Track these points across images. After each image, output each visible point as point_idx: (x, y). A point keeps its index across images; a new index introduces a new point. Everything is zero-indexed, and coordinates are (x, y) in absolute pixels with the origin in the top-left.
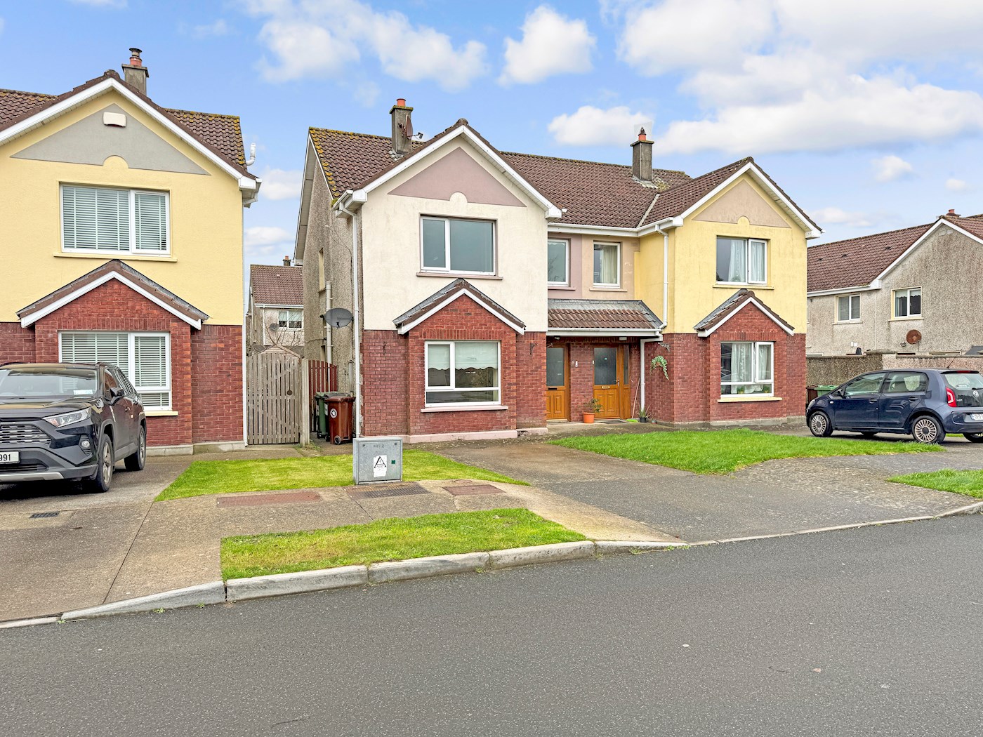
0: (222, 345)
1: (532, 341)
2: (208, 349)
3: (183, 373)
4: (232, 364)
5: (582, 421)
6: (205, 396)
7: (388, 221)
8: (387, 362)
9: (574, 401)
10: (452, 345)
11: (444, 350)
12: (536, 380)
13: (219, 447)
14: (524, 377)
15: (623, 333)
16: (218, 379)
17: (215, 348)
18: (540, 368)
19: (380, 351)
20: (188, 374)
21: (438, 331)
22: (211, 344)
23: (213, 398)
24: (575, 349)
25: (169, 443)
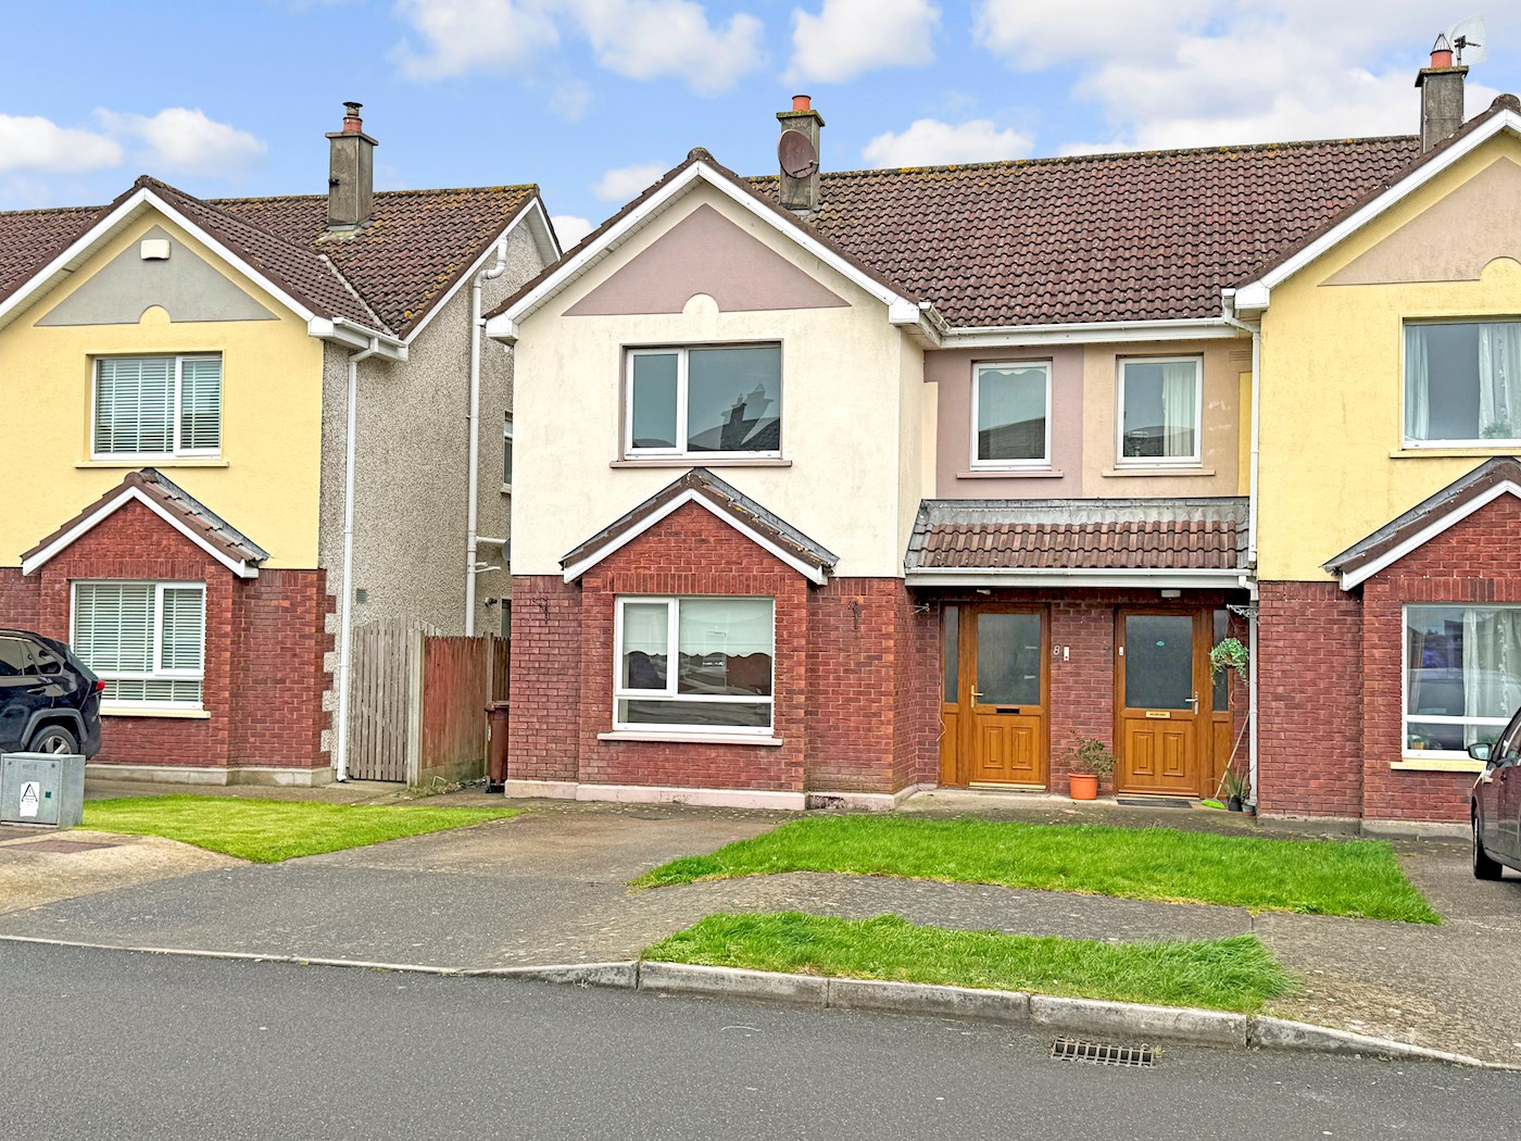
0: (286, 604)
1: (860, 599)
2: (266, 609)
3: (221, 650)
4: (300, 636)
5: (1067, 791)
6: (260, 688)
7: (561, 367)
8: (551, 637)
9: (1058, 743)
10: (673, 605)
11: (655, 614)
12: (868, 686)
13: (275, 777)
14: (838, 678)
15: (1172, 579)
16: (278, 660)
17: (277, 607)
18: (879, 658)
19: (539, 617)
20: (227, 650)
21: (638, 575)
22: (271, 600)
23: (271, 694)
24: (1062, 617)
25: (196, 764)
